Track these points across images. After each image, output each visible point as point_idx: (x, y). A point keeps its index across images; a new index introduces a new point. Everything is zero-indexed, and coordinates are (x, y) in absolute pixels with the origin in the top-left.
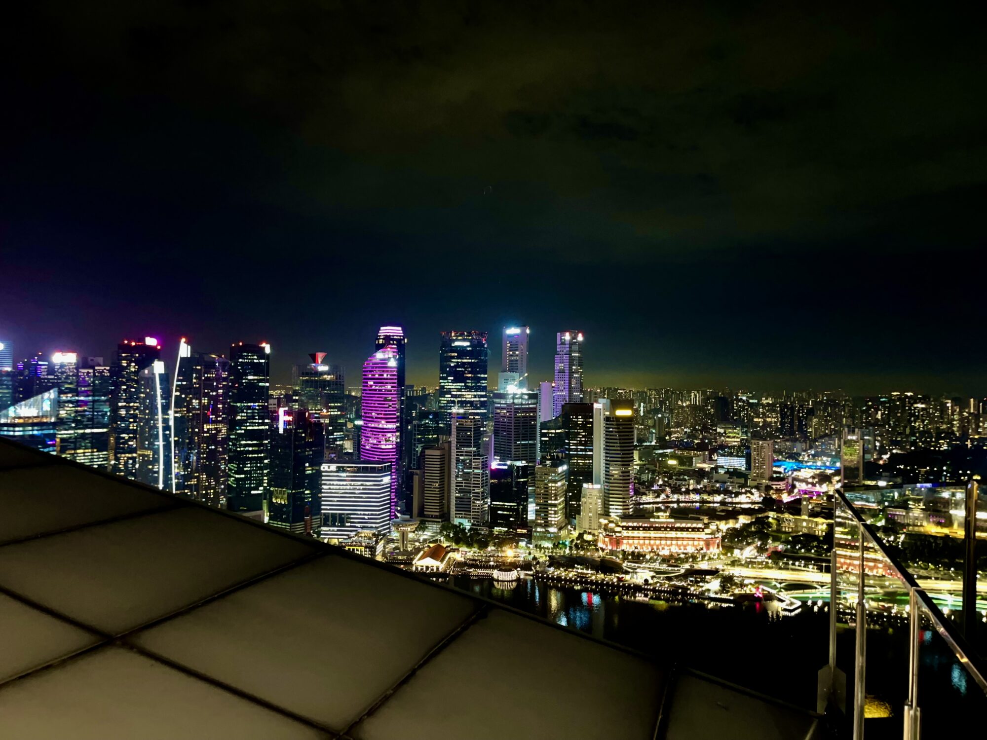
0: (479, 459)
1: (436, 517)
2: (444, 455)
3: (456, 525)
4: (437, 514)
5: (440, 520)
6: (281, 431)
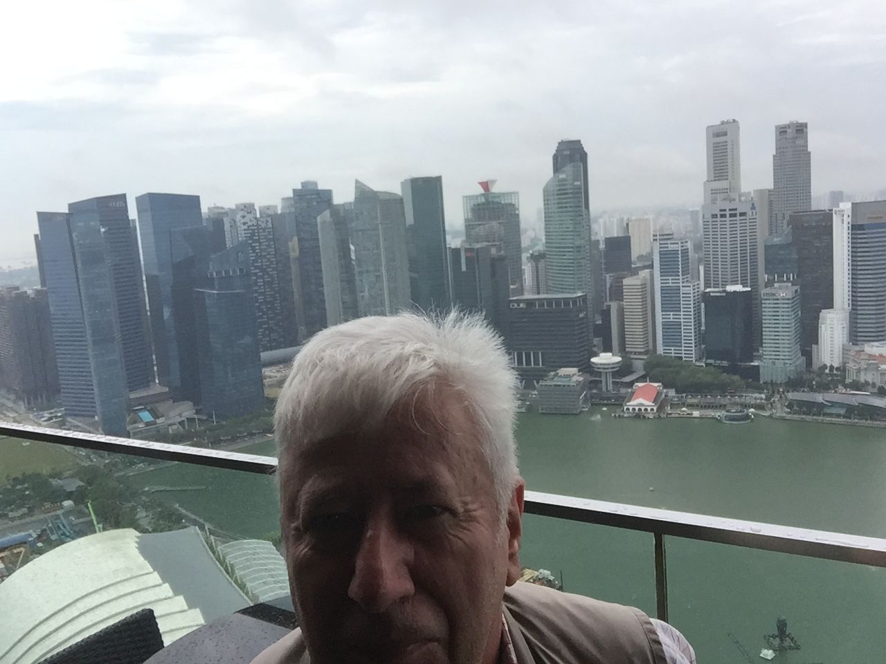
0: (690, 286)
1: (640, 353)
2: (645, 284)
4: (642, 350)
5: (644, 357)
6: (464, 268)
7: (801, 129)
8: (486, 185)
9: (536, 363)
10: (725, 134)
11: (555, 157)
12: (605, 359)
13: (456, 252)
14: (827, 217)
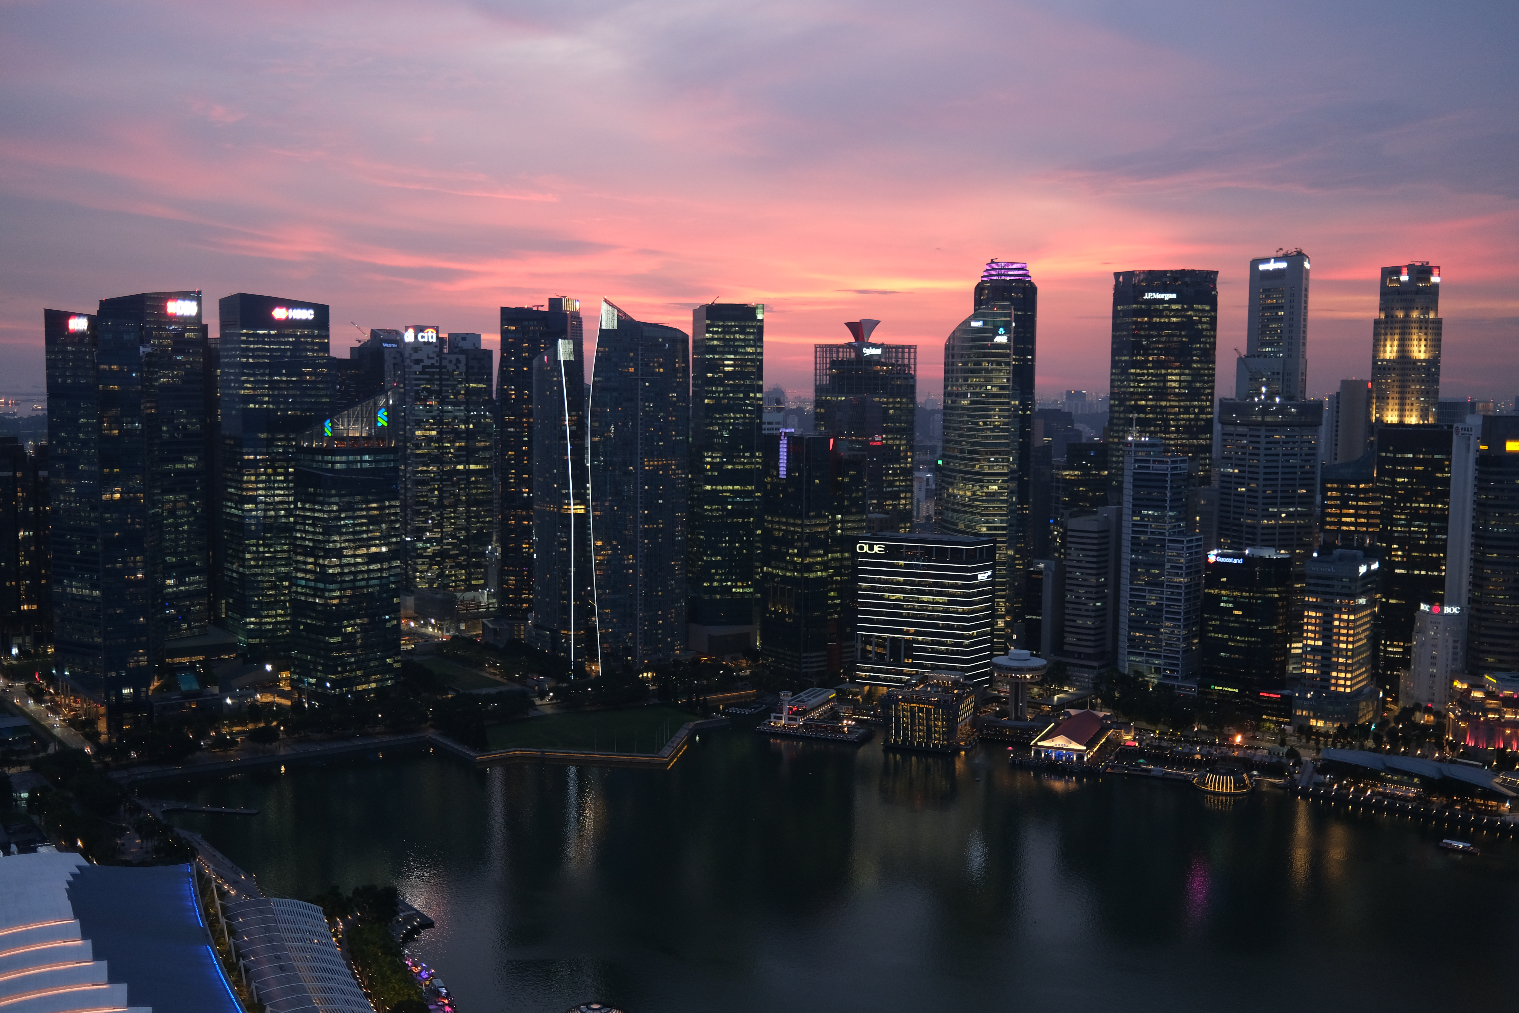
0: (1182, 542)
1: (1088, 656)
2: (1107, 531)
3: (1128, 676)
4: (1091, 651)
5: (1095, 664)
6: (783, 473)
7: (1426, 278)
8: (858, 329)
9: (895, 657)
10: (1282, 275)
11: (980, 290)
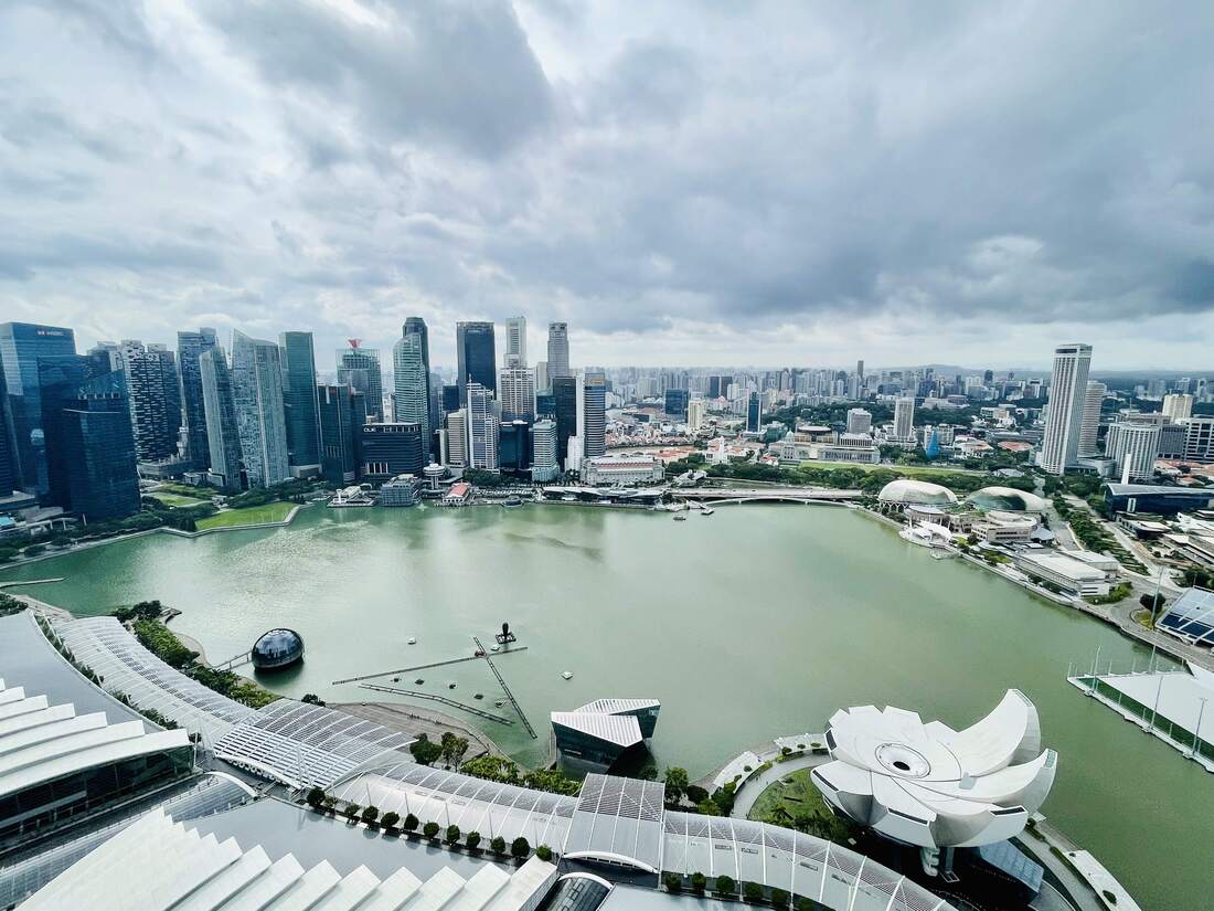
0: (491, 420)
1: (459, 464)
2: (462, 418)
4: (461, 462)
6: (328, 402)
7: (563, 327)
8: (354, 343)
9: (384, 471)
10: (516, 325)
11: (405, 328)
12: (433, 467)
13: (322, 389)
14: (573, 381)
